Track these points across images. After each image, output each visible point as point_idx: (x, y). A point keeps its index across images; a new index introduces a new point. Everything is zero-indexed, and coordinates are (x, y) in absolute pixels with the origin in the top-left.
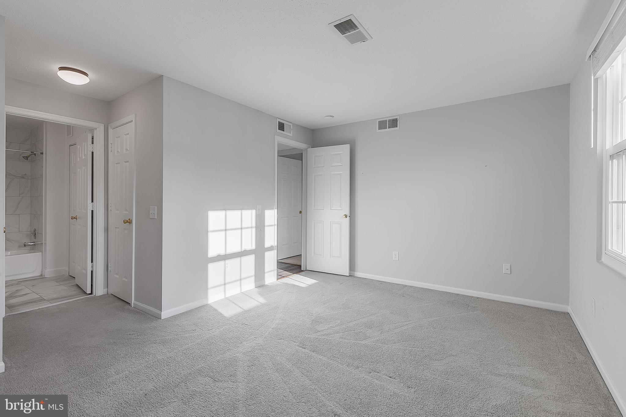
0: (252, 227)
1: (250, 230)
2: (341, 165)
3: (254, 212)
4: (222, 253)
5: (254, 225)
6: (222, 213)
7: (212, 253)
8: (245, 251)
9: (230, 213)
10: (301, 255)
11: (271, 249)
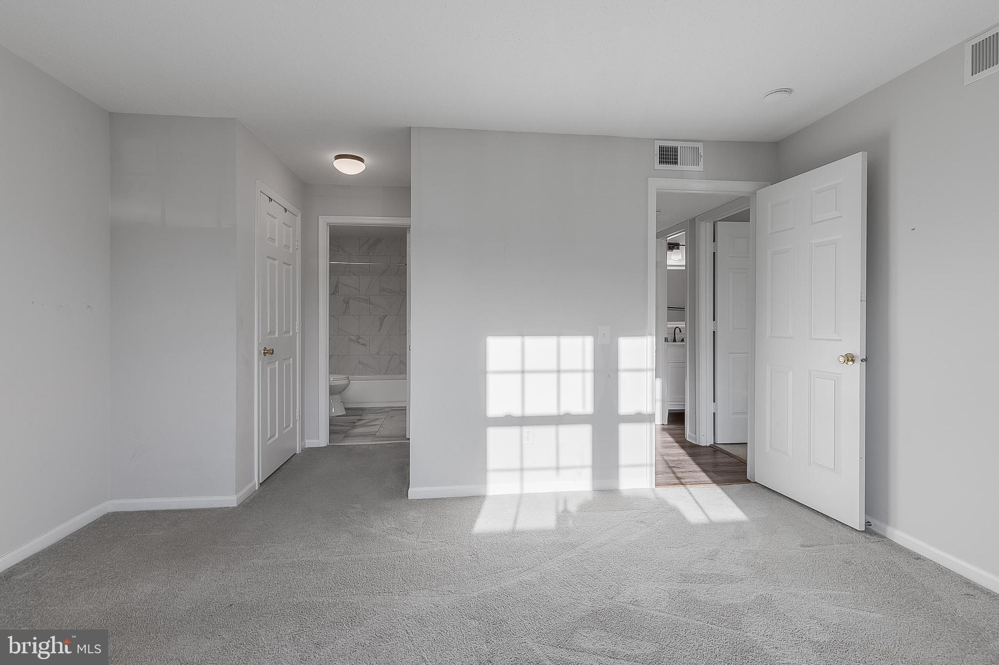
0: (584, 371)
1: (580, 375)
2: (840, 215)
3: (589, 341)
4: (517, 412)
5: (589, 365)
6: (516, 341)
7: (494, 409)
8: (567, 415)
9: (532, 342)
10: (747, 443)
11: (638, 418)
